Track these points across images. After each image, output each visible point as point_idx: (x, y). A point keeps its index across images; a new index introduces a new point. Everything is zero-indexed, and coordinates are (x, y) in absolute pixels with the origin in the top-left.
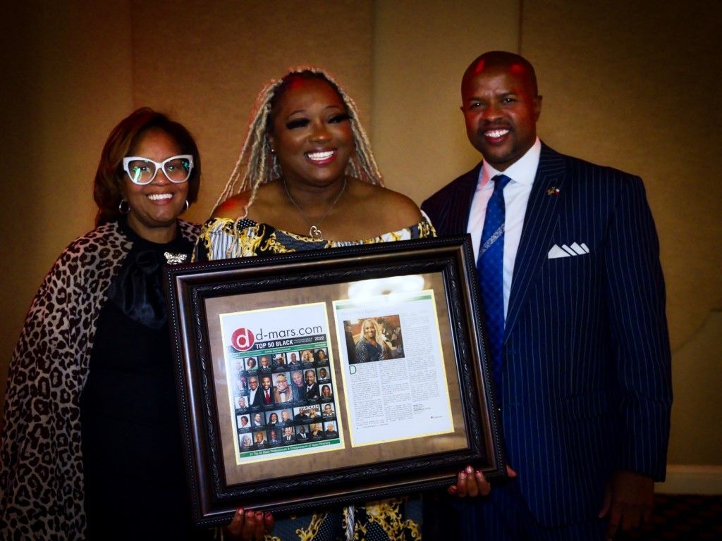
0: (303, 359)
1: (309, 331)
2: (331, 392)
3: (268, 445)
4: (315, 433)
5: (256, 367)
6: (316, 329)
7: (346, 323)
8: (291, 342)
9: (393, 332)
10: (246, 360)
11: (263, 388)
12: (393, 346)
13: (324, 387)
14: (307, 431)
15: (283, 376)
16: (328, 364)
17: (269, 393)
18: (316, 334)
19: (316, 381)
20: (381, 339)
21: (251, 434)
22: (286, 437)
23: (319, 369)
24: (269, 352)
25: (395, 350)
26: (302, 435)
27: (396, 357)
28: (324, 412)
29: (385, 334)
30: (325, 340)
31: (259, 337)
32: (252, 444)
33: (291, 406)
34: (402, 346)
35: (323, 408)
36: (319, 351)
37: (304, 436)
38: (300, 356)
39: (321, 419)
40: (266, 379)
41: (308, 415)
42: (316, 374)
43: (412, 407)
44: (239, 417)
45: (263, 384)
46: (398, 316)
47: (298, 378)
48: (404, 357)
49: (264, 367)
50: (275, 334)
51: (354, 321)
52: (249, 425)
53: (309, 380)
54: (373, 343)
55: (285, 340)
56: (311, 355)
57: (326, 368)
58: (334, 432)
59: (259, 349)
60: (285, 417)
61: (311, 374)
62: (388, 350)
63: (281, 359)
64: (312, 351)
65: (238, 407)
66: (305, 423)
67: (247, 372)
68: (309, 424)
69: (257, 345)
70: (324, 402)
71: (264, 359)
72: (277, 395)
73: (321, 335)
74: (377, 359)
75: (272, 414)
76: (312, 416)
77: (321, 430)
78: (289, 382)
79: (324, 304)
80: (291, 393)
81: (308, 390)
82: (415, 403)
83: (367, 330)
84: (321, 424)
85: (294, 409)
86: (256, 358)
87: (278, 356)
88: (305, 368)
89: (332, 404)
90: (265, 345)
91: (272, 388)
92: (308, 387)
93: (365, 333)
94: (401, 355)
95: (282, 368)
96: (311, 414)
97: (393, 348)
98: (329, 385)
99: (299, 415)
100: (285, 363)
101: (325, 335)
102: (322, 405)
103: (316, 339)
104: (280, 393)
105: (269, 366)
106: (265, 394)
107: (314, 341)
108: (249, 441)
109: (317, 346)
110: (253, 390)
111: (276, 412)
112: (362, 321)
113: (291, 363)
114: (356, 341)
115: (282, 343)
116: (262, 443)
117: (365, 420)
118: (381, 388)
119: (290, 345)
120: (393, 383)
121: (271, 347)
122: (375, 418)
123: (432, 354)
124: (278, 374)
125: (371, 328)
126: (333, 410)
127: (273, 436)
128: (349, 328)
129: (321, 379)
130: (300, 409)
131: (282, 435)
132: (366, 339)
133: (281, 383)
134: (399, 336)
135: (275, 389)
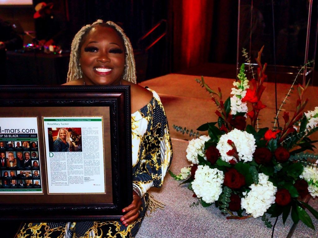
0: (23, 145)
1: (27, 131)
2: (38, 165)
3: (2, 187)
4: (28, 185)
6: (31, 130)
7: (50, 129)
8: (17, 136)
11: (1, 158)
12: (76, 144)
14: (24, 183)
15: (12, 153)
16: (37, 150)
17: (4, 161)
18: (32, 133)
19: (30, 158)
22: (12, 184)
23: (32, 152)
24: (4, 140)
25: (77, 146)
26: (21, 184)
27: (77, 151)
28: (34, 175)
29: (72, 137)
30: (36, 137)
33: (15, 169)
34: (81, 145)
35: (33, 172)
36: (33, 143)
38: (22, 145)
39: (32, 178)
40: (3, 154)
41: (25, 175)
42: (30, 155)
43: (84, 178)
45: (1, 156)
46: (80, 129)
47: (20, 155)
48: (82, 151)
49: (2, 147)
50: (8, 130)
51: (54, 129)
53: (26, 157)
54: (64, 142)
55: (14, 134)
56: (28, 144)
57: (36, 152)
58: (39, 185)
60: (12, 174)
61: (27, 154)
62: (73, 146)
63: (11, 144)
64: (29, 142)
71: (2, 143)
72: (8, 162)
73: (34, 134)
74: (66, 151)
75: (5, 172)
76: (27, 176)
77: (32, 183)
78: (15, 157)
79: (36, 118)
80: (16, 163)
81: (25, 162)
82: (86, 176)
83: (61, 135)
84: (31, 181)
85: (17, 171)
87: (10, 143)
88: (24, 151)
89: (39, 171)
90: (2, 136)
91: (5, 158)
93: (60, 136)
94: (80, 150)
95: (11, 149)
96: (26, 175)
97: (75, 146)
98: (38, 161)
99: (19, 175)
100: (13, 147)
101: (36, 134)
102: (33, 171)
103: (32, 136)
104: (10, 162)
105: (5, 147)
106: (2, 161)
107: (30, 137)
109: (31, 140)
111: (7, 171)
112: (58, 129)
113: (17, 147)
114: (54, 141)
115: (12, 136)
117: (56, 182)
118: (67, 166)
119: (16, 137)
120: (74, 164)
121: (6, 137)
122: (62, 181)
123: (98, 151)
124: (9, 152)
125: (64, 133)
126: (39, 174)
127: (5, 183)
128: (51, 132)
129: (33, 157)
130: (20, 172)
131: (10, 183)
132: (60, 139)
133: (11, 157)
134: (80, 140)
135: (7, 160)
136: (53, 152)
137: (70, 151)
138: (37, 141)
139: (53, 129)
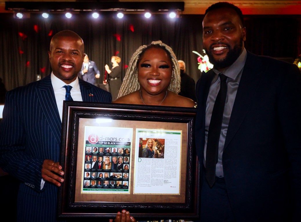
0: (118, 152)
1: (123, 140)
2: (128, 169)
3: (96, 187)
4: (118, 185)
5: (97, 152)
6: (126, 139)
7: (141, 139)
8: (114, 143)
9: (161, 146)
10: (93, 148)
11: (99, 162)
12: (160, 152)
13: (126, 165)
14: (115, 184)
15: (108, 157)
16: (129, 156)
17: (101, 164)
19: (122, 162)
20: (155, 148)
21: (89, 181)
22: (105, 185)
23: (125, 157)
24: (104, 146)
26: (112, 185)
27: (160, 158)
28: (124, 177)
29: (157, 146)
30: (130, 145)
31: (101, 139)
32: (89, 185)
33: (109, 171)
34: (164, 153)
35: (124, 175)
36: (126, 149)
37: (113, 185)
38: (117, 151)
40: (101, 158)
41: (116, 176)
42: (123, 159)
43: (163, 181)
44: (86, 173)
45: (99, 160)
46: (164, 140)
47: (115, 159)
48: (163, 158)
49: (101, 152)
50: (108, 139)
52: (89, 177)
54: (151, 150)
55: (112, 142)
56: (123, 150)
57: (128, 158)
58: (126, 186)
59: (100, 144)
60: (106, 176)
61: (121, 159)
62: (157, 154)
63: (109, 150)
65: (86, 168)
66: (114, 180)
67: (93, 153)
68: (116, 181)
69: (99, 142)
70: (124, 172)
71: (101, 149)
72: (104, 166)
73: (128, 143)
74: (151, 157)
76: (118, 178)
77: (121, 184)
78: (111, 161)
79: (132, 129)
80: (111, 166)
81: (118, 166)
82: (165, 179)
83: (149, 144)
84: (121, 181)
86: (98, 148)
87: (108, 149)
89: (128, 174)
90: (103, 143)
91: (102, 162)
92: (119, 164)
93: (148, 145)
94: (162, 157)
95: (108, 154)
96: (118, 177)
97: (159, 154)
98: (128, 165)
99: (112, 176)
100: (110, 152)
101: (130, 143)
102: (123, 173)
104: (106, 165)
105: (103, 153)
106: (99, 164)
107: (125, 145)
108: (88, 184)
109: (126, 147)
110: (94, 162)
111: (102, 173)
112: (148, 139)
113: (113, 153)
114: (143, 148)
115: (110, 143)
116: (94, 185)
117: (141, 183)
118: (151, 170)
119: (114, 145)
120: (157, 169)
121: (105, 144)
122: (146, 183)
123: (176, 159)
124: (106, 156)
125: (151, 143)
126: (128, 176)
127: (99, 183)
128: (142, 141)
129: (125, 162)
130: (113, 174)
131: (103, 184)
132: (148, 148)
133: (107, 161)
134: (163, 149)
135: (104, 163)
136: (141, 158)
137: (155, 158)
138: (130, 149)
139: (143, 139)
